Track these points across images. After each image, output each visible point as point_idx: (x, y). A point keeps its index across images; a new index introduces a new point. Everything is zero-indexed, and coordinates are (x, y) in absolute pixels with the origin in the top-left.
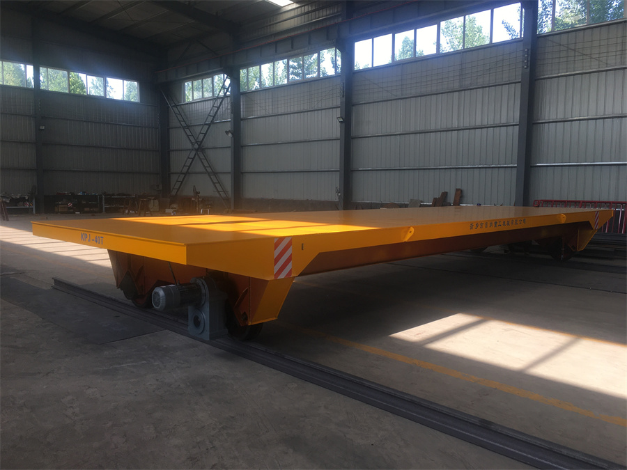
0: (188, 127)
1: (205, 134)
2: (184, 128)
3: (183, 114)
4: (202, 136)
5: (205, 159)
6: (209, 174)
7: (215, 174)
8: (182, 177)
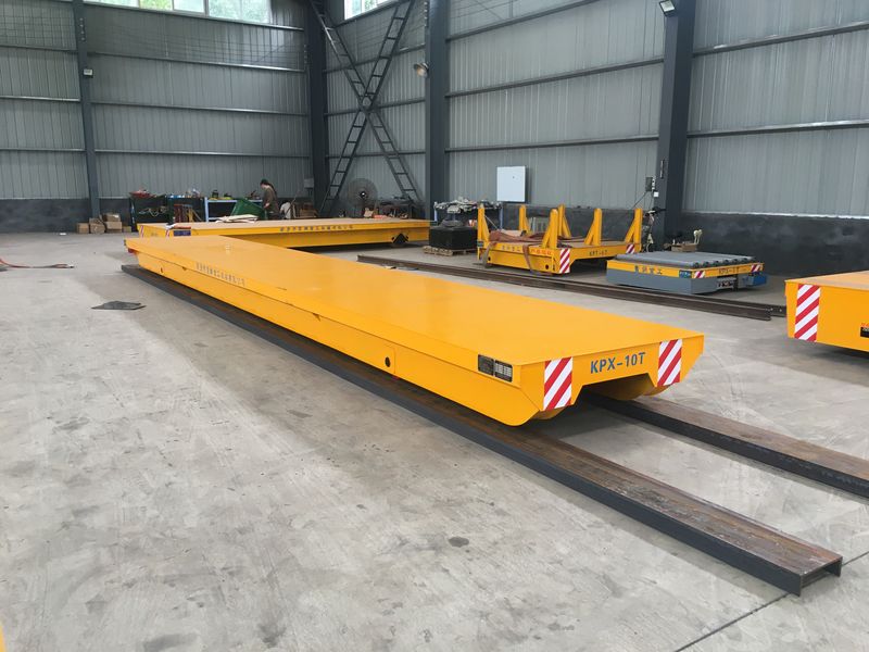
0: (354, 65)
1: (382, 77)
2: (345, 69)
4: (376, 81)
5: (384, 127)
6: (387, 156)
7: (400, 155)
8: (344, 163)
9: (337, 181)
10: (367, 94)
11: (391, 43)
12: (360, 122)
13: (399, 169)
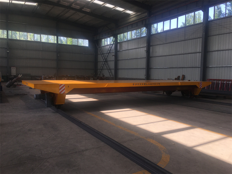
0: (103, 54)
1: (107, 56)
2: (101, 54)
3: (101, 50)
4: (106, 57)
5: (107, 64)
6: (108, 69)
7: (110, 69)
8: (100, 70)
9: (99, 73)
10: (105, 59)
11: (109, 51)
12: (103, 63)
13: (110, 71)
